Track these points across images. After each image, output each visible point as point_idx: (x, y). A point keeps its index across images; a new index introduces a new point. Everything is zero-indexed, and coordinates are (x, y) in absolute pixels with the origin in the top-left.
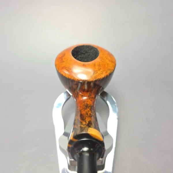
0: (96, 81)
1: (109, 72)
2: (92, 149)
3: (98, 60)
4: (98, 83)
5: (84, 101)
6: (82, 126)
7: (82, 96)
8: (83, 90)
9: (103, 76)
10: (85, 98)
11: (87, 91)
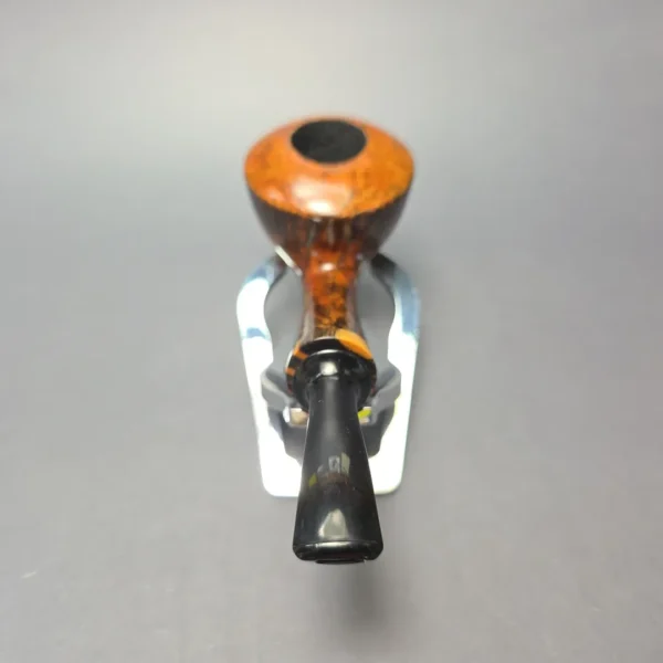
0: (358, 218)
1: (391, 195)
2: (347, 372)
3: (362, 162)
4: (362, 224)
5: (325, 276)
6: (322, 326)
7: (321, 262)
8: (322, 246)
9: (376, 204)
10: (328, 267)
11: (334, 249)
